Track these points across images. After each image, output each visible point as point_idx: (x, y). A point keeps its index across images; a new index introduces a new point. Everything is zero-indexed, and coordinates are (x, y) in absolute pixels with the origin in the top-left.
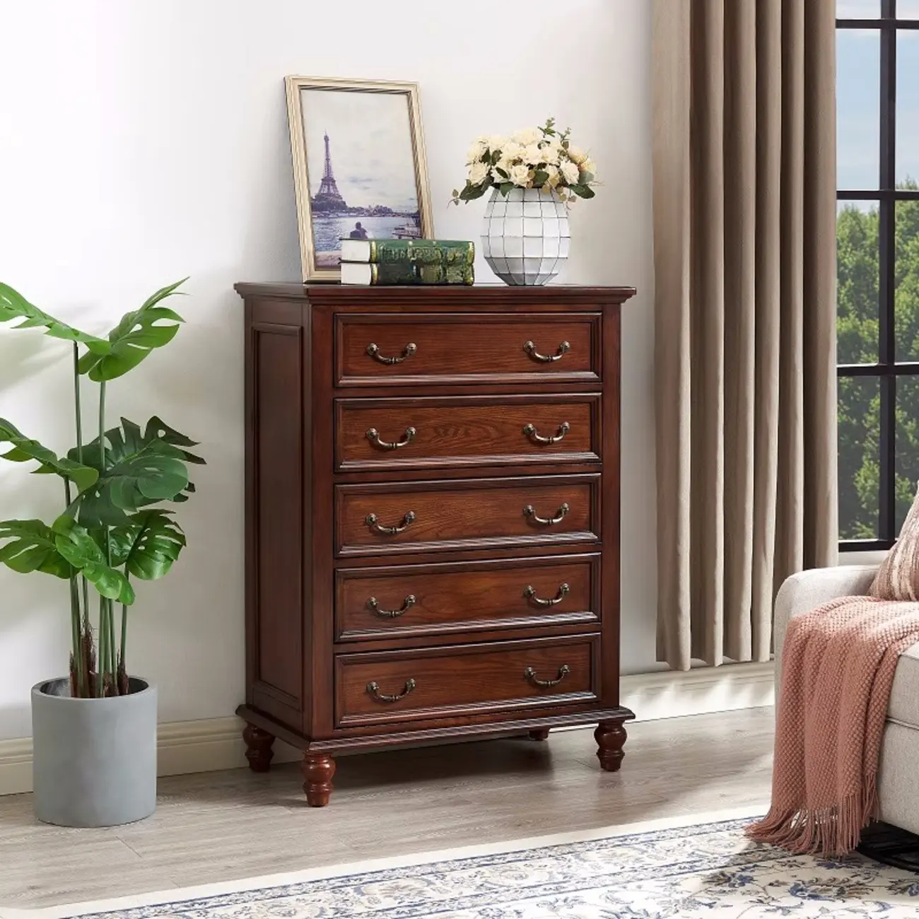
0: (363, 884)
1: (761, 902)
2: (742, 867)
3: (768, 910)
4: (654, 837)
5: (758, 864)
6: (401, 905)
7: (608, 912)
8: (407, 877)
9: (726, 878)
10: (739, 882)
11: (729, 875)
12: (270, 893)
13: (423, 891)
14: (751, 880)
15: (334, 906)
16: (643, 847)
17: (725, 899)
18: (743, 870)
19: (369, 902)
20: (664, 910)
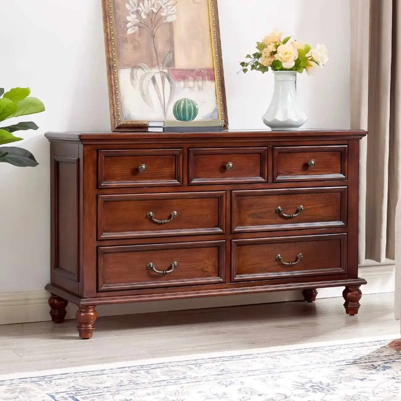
0: (151, 369)
1: (394, 378)
2: (386, 362)
3: (397, 382)
4: (334, 348)
5: (396, 360)
6: (171, 379)
7: (297, 383)
8: (178, 365)
9: (374, 367)
10: (382, 369)
11: (376, 365)
12: (92, 373)
13: (186, 372)
14: (389, 368)
15: (130, 379)
16: (326, 353)
17: (371, 377)
18: (385, 363)
19: (152, 377)
20: (332, 382)
